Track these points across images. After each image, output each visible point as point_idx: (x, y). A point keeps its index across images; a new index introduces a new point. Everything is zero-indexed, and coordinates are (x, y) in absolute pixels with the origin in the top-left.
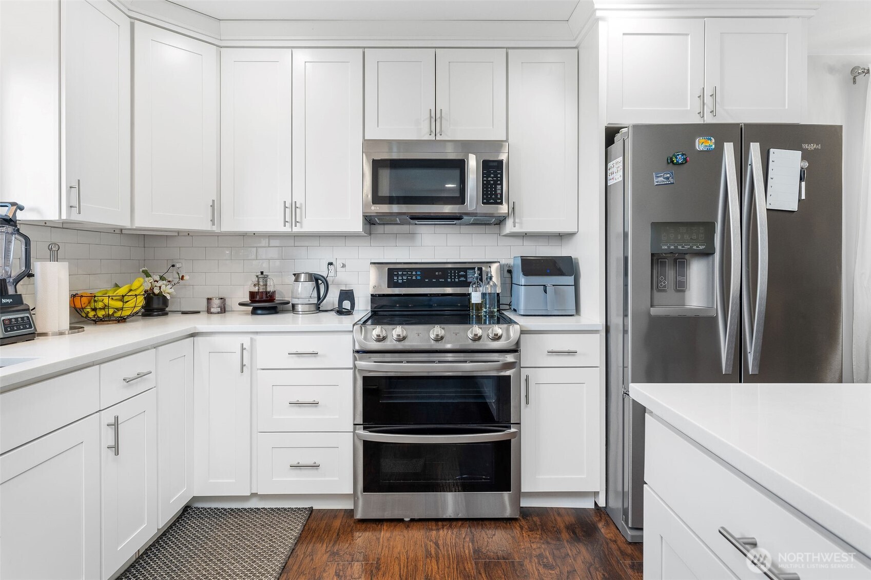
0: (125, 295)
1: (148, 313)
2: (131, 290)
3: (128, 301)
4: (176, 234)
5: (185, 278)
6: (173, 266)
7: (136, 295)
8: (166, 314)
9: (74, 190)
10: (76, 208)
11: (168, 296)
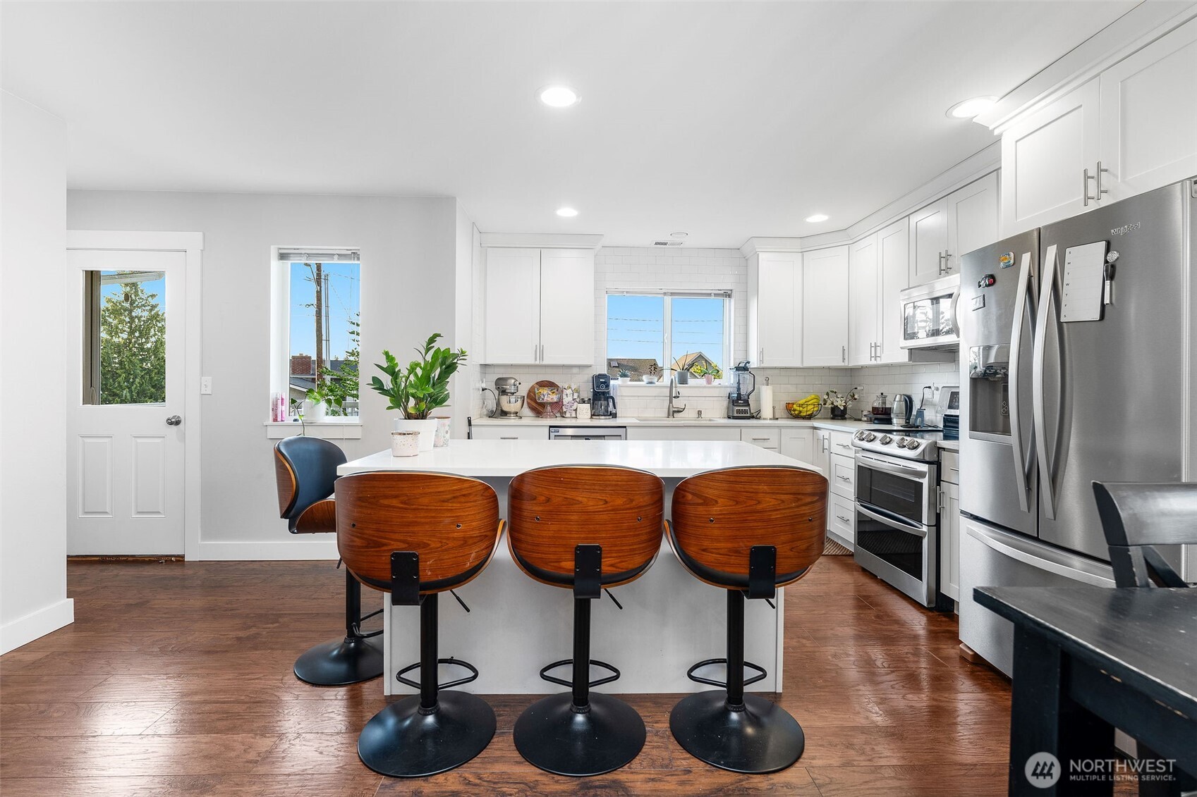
0: (805, 403)
1: (834, 417)
5: (855, 397)
6: (856, 388)
8: (845, 419)
9: (762, 353)
10: (762, 361)
11: (842, 408)
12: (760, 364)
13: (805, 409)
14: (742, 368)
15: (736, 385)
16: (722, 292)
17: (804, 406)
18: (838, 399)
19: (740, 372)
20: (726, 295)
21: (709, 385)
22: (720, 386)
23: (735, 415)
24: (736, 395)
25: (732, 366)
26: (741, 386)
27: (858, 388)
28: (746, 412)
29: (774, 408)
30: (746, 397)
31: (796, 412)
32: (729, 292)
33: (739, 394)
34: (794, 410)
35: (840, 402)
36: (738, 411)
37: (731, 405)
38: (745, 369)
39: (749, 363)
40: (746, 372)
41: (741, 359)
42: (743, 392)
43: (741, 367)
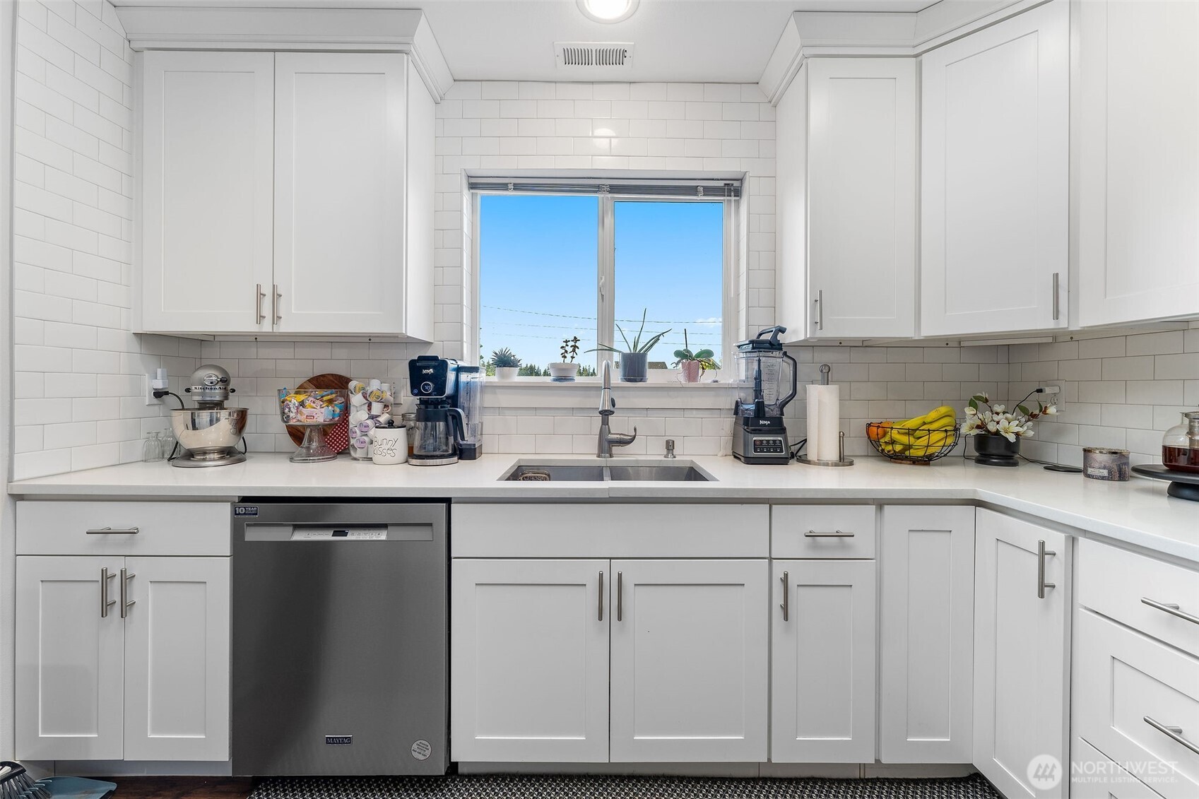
0: (917, 429)
1: (983, 459)
2: (924, 423)
3: (921, 437)
4: (1050, 340)
5: (1048, 411)
6: (1040, 391)
7: (929, 430)
8: (1015, 464)
9: (818, 303)
10: (818, 323)
11: (1012, 438)
12: (813, 331)
13: (923, 441)
14: (766, 345)
15: (752, 384)
16: (721, 184)
17: (918, 433)
18: (996, 418)
19: (761, 354)
20: (730, 191)
21: (692, 384)
22: (716, 388)
23: (752, 454)
24: (752, 407)
25: (743, 339)
26: (765, 386)
27: (1048, 390)
28: (776, 446)
29: (841, 437)
30: (776, 413)
31: (898, 448)
32: (736, 184)
33: (760, 406)
34: (893, 442)
35: (1004, 423)
36: (758, 446)
37: (741, 429)
38: (774, 346)
39: (782, 330)
40: (776, 353)
41: (762, 323)
42: (769, 398)
43: (764, 342)
